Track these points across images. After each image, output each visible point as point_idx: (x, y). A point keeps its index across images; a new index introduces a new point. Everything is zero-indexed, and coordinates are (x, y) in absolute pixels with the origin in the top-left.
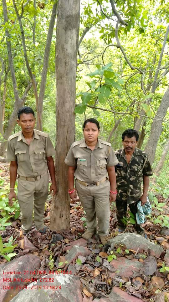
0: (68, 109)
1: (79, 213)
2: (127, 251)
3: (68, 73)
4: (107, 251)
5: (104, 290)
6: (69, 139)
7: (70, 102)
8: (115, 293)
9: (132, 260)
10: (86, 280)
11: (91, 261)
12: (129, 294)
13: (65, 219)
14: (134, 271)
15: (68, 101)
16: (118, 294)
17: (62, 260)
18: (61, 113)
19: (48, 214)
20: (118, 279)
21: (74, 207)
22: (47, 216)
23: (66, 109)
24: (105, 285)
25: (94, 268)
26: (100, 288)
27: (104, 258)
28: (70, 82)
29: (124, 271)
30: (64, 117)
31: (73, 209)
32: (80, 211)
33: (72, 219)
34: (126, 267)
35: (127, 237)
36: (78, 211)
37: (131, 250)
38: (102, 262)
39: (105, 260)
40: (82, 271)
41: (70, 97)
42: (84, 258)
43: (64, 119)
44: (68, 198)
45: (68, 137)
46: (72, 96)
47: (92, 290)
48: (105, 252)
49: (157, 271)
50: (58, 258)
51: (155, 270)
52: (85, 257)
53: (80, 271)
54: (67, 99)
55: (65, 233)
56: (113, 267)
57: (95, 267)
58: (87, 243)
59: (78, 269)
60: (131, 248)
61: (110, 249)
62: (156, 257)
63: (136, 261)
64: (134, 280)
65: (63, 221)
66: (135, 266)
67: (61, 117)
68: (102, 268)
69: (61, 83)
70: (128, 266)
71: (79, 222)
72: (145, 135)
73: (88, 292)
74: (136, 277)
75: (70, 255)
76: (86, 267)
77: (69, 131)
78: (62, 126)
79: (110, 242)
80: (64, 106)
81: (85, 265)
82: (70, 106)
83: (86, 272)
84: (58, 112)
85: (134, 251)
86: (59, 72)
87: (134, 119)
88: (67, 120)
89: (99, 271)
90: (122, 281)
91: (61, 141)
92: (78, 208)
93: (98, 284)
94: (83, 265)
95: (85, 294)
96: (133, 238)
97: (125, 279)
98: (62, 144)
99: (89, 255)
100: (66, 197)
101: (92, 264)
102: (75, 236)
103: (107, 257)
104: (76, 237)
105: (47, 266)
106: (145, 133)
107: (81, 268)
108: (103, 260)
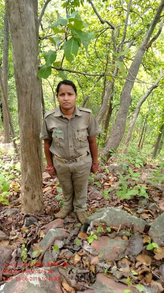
0: (29, 71)
1: (54, 190)
2: (109, 229)
3: (24, 22)
4: (87, 230)
5: (87, 280)
6: (34, 110)
7: (30, 62)
8: (100, 283)
9: (115, 238)
10: (65, 269)
11: (69, 245)
12: (116, 281)
13: (38, 200)
14: (119, 252)
15: (28, 60)
16: (104, 283)
17: (37, 247)
18: (21, 77)
19: (20, 195)
20: (102, 264)
21: (48, 185)
22: (19, 197)
23: (27, 71)
24: (87, 273)
25: (74, 253)
26: (82, 278)
27: (84, 240)
28: (28, 35)
29: (108, 253)
30: (26, 81)
31: (47, 187)
32: (54, 188)
33: (46, 198)
34: (110, 248)
35: (107, 213)
36: (52, 188)
37: (113, 227)
38: (82, 245)
39: (86, 242)
40: (60, 259)
41: (30, 56)
42: (62, 242)
43: (26, 84)
44: (39, 177)
45: (32, 106)
46: (32, 54)
47: (73, 282)
48: (84, 233)
49: (143, 249)
50: (31, 246)
51: (142, 248)
52: (63, 240)
53: (58, 259)
54: (27, 59)
55: (39, 215)
56: (95, 250)
57: (75, 251)
58: (64, 224)
59: (56, 256)
60: (112, 225)
61: (89, 228)
62: (139, 232)
63: (119, 239)
64: (119, 263)
65: (36, 203)
66: (119, 246)
67: (21, 82)
68: (82, 251)
69: (17, 37)
70: (111, 246)
71: (54, 200)
72: (112, 109)
73: (68, 285)
74: (122, 259)
75: (46, 241)
76: (64, 253)
77: (32, 98)
78: (24, 93)
79: (88, 219)
80: (24, 67)
81: (63, 251)
82: (32, 68)
83: (65, 260)
84: (18, 76)
85: (116, 228)
86: (13, 21)
87: (101, 94)
88: (29, 85)
89: (79, 255)
90: (107, 266)
91: (25, 111)
92: (52, 186)
93: (79, 274)
94: (61, 250)
95: (65, 289)
96: (113, 213)
97: (109, 263)
98: (26, 115)
99: (66, 238)
100: (37, 176)
101: (71, 249)
102: (50, 217)
103: (87, 238)
104: (52, 218)
105: (19, 257)
106: (113, 108)
107: (59, 255)
108: (82, 241)
